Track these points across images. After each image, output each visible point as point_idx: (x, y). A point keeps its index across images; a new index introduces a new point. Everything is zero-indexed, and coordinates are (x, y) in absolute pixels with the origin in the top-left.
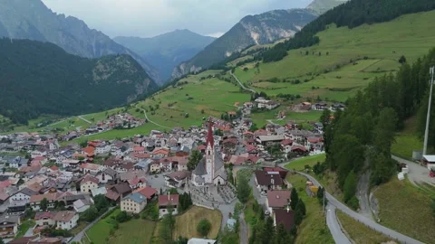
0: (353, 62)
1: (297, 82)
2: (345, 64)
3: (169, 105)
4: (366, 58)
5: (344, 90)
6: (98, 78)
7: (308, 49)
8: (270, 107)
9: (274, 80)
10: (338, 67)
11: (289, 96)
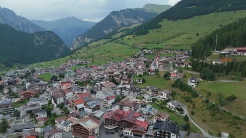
0: (179, 35)
1: (158, 43)
2: (176, 36)
3: (100, 55)
4: (183, 34)
5: (179, 45)
6: (38, 44)
7: (158, 30)
8: (151, 52)
9: (147, 43)
10: (174, 37)
11: (158, 48)
